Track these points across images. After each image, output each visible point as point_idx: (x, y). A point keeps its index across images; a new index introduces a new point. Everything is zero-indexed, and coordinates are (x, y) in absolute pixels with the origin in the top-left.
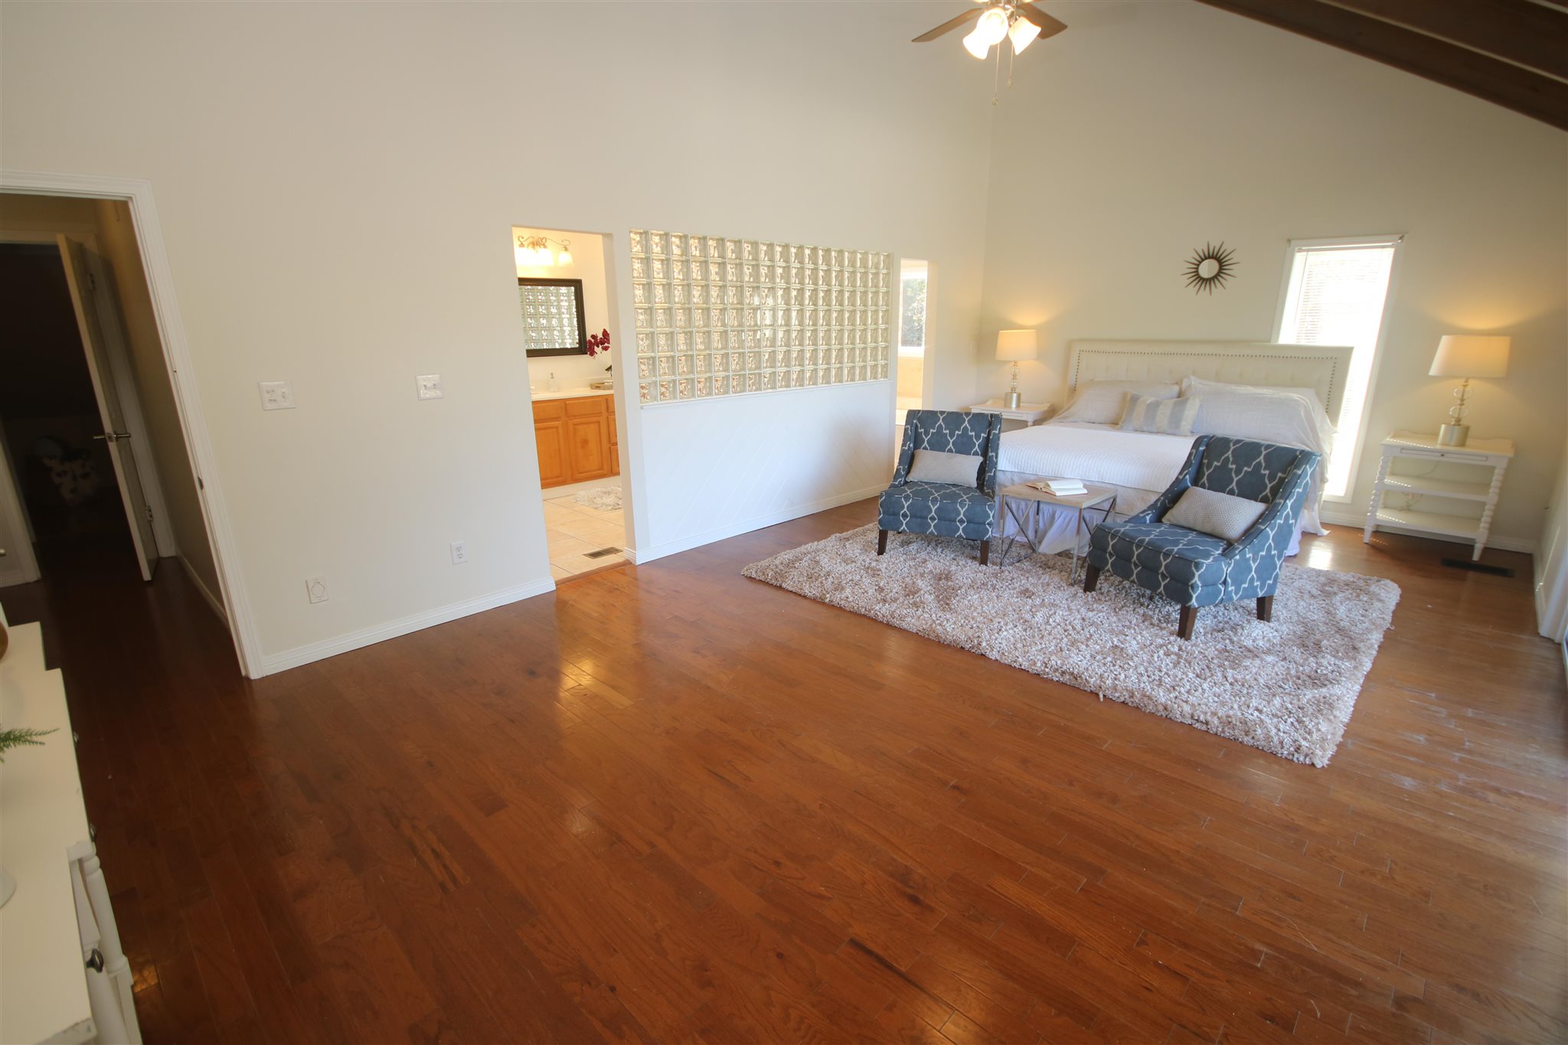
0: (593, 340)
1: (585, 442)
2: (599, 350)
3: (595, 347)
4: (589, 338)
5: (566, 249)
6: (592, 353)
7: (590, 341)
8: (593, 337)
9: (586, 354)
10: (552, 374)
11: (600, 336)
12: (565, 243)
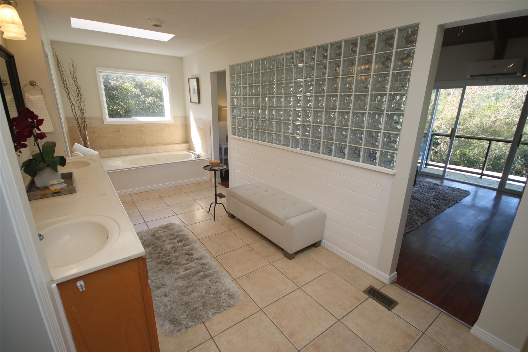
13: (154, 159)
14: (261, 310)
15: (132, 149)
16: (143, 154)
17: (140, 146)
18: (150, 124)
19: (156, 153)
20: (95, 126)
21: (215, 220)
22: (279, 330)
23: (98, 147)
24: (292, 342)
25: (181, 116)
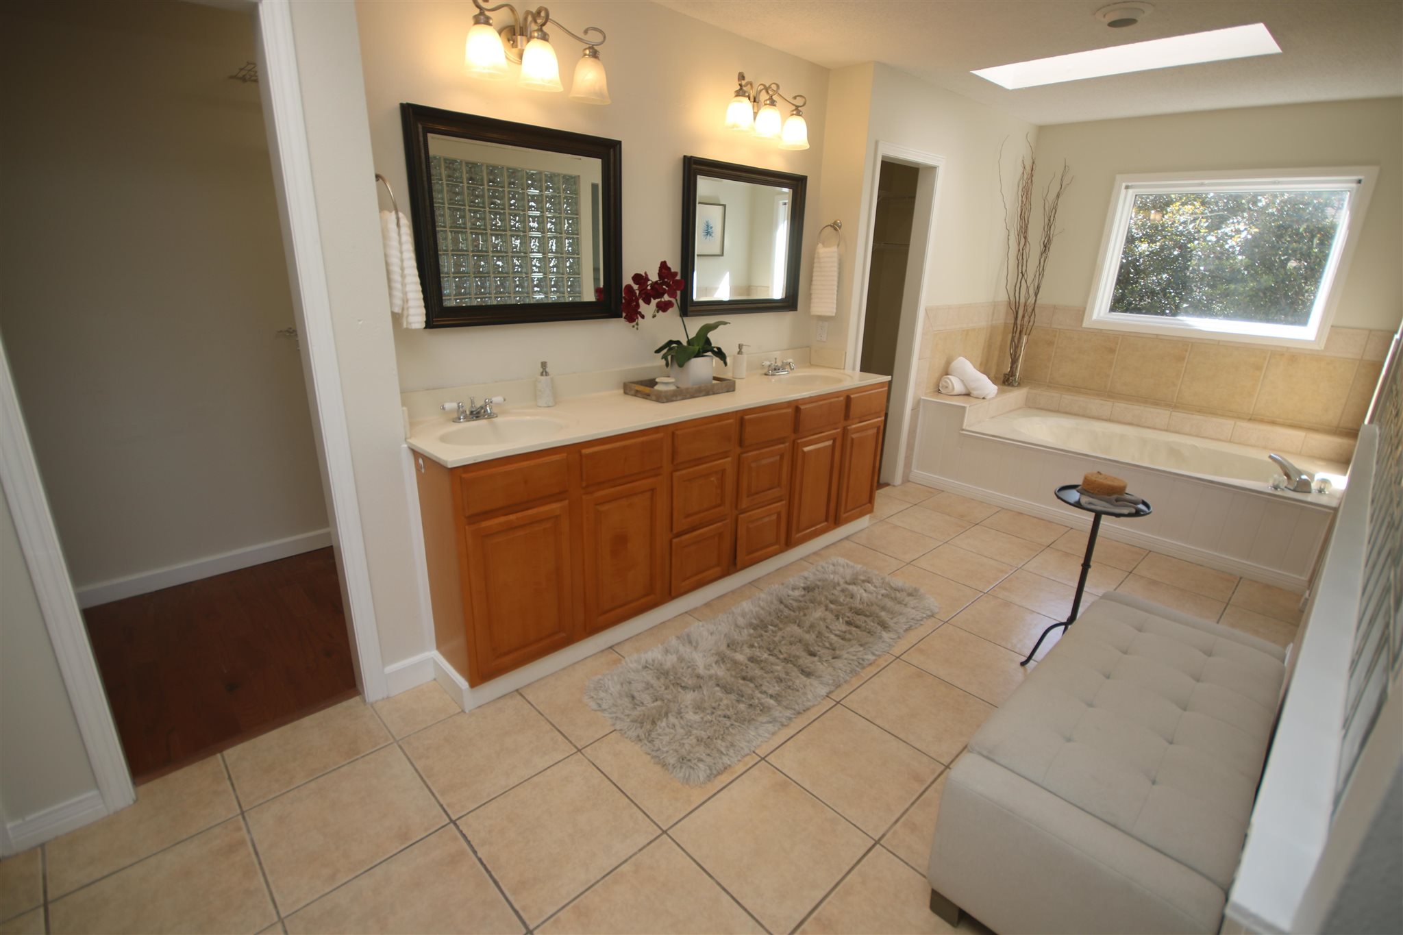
0: (636, 287)
1: (620, 541)
2: (647, 309)
3: (641, 302)
4: (627, 280)
5: (595, 55)
6: (633, 315)
7: (629, 287)
8: (638, 278)
9: (620, 316)
10: (544, 365)
11: (654, 277)
12: (594, 37)
13: (1174, 452)
14: (665, 832)
15: (1120, 406)
16: (1148, 428)
17: (1157, 405)
18: (1219, 341)
19: (1197, 436)
20: (1059, 329)
21: (1023, 664)
22: (598, 878)
23: (1048, 381)
24: (559, 914)
25: (1370, 331)
